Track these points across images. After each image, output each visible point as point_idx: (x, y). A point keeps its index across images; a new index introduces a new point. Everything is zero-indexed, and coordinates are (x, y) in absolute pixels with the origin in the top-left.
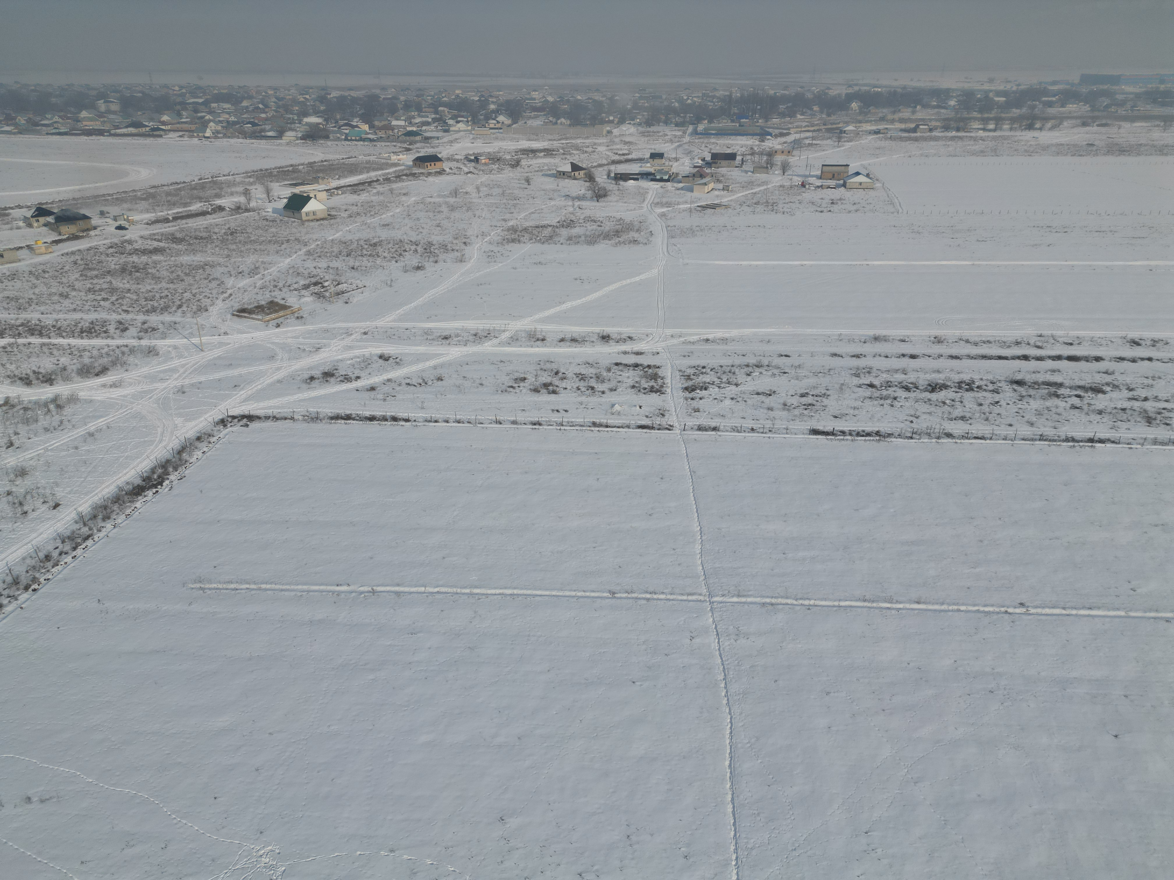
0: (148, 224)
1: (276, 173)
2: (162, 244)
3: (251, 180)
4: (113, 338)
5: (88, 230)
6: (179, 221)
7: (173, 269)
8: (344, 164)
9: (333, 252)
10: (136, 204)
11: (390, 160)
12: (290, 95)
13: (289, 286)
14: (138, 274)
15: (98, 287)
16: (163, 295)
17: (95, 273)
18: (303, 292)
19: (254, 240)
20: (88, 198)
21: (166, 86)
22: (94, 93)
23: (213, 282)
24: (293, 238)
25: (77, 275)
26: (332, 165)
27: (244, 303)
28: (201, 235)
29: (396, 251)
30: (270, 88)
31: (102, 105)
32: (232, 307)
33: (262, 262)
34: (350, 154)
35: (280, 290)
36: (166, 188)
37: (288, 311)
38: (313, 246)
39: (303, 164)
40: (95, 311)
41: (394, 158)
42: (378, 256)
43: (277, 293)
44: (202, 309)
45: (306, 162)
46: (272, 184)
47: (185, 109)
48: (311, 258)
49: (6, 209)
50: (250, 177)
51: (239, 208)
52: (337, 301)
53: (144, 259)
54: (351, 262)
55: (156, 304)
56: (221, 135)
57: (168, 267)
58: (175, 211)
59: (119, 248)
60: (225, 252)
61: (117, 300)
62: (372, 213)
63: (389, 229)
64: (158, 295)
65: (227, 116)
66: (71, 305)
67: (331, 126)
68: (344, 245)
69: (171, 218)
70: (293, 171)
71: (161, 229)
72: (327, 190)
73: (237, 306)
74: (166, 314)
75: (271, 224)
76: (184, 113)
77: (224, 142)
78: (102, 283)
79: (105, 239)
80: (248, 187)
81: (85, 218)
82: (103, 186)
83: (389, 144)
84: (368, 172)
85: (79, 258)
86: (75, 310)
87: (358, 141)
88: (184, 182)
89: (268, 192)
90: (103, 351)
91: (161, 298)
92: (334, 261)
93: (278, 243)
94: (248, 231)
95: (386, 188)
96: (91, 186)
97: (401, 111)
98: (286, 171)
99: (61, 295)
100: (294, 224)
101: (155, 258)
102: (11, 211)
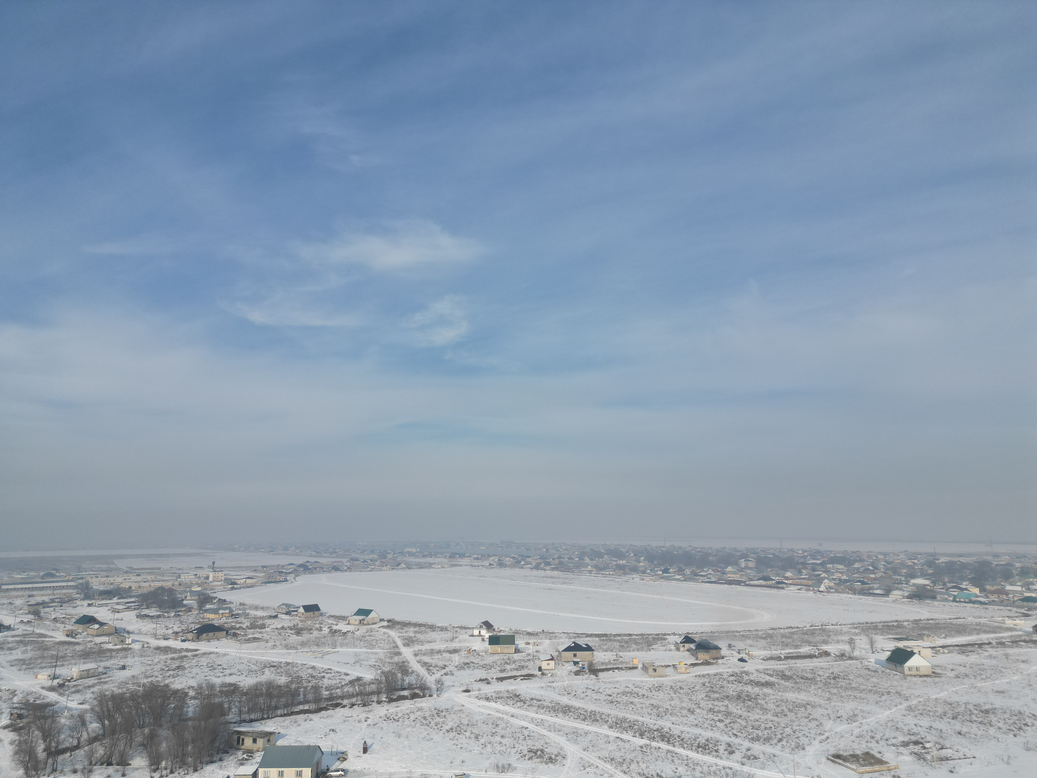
0: (763, 659)
1: (880, 627)
2: (772, 679)
3: (857, 631)
4: (721, 758)
5: (717, 658)
6: (789, 660)
7: (779, 703)
8: (951, 623)
9: (937, 711)
10: (757, 641)
11: (1005, 624)
12: (899, 560)
13: (887, 740)
14: (750, 703)
15: (717, 709)
16: (767, 726)
17: (717, 695)
18: (902, 749)
19: (854, 687)
20: (722, 632)
21: (792, 550)
22: (739, 554)
23: (813, 722)
24: (894, 691)
25: (703, 695)
26: (939, 624)
27: (839, 749)
28: (807, 675)
29: (1014, 723)
30: (881, 553)
31: (743, 563)
32: (828, 750)
33: (861, 710)
34: (958, 616)
35: (877, 742)
36: (782, 631)
37: (884, 767)
38: (915, 702)
39: (908, 621)
40: (712, 730)
41: (1009, 623)
42: (991, 725)
43: (873, 745)
44: (800, 747)
45: (912, 619)
46: (876, 636)
47: (805, 568)
48: (912, 714)
49: (665, 635)
50: (856, 628)
51: (843, 655)
52: (940, 768)
53: (757, 690)
54: (958, 726)
55: (760, 734)
56: (834, 590)
57: (775, 701)
58: (787, 651)
59: (738, 677)
60: (827, 695)
61: (730, 723)
62: (983, 677)
63: (1004, 697)
64: (763, 726)
65: (840, 575)
66: (694, 721)
67: (938, 588)
68: (950, 706)
69: (783, 657)
70: (898, 627)
71: (773, 665)
72: (932, 648)
73: (833, 751)
74: (768, 744)
75: (873, 674)
76: (804, 571)
77: (835, 596)
78: (720, 706)
79: (729, 668)
80: (853, 637)
81: (717, 648)
82: (736, 625)
83: (1002, 608)
84: (978, 634)
85: (707, 680)
86: (697, 725)
87: (967, 603)
88: (798, 627)
89: (872, 643)
90: (712, 769)
91: (766, 728)
92: (938, 722)
93: (879, 694)
94: (850, 678)
95: (1000, 651)
96: (725, 623)
97: (1017, 577)
98: (890, 626)
99: (689, 710)
100: (895, 677)
101: (767, 690)
102: (668, 637)
